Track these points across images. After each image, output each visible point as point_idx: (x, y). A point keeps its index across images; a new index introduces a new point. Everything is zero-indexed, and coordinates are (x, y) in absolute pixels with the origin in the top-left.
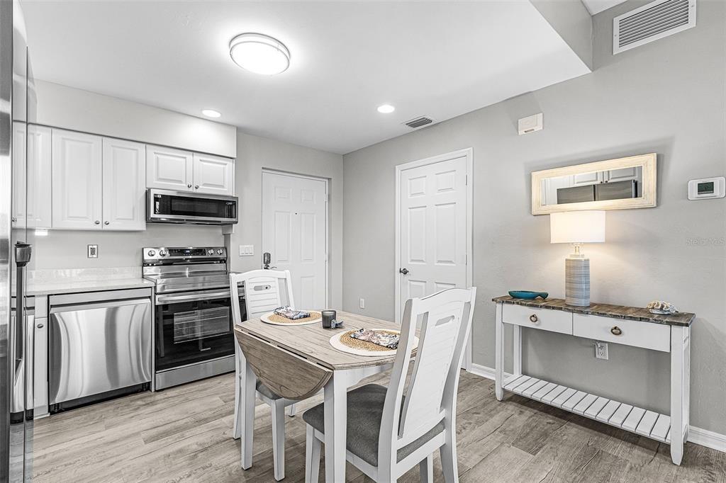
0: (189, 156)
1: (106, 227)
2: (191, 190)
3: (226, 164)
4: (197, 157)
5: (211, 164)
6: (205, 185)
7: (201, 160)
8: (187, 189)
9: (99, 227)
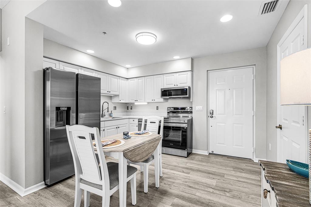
0: (175, 74)
1: (155, 101)
2: (176, 86)
3: (188, 74)
4: (178, 74)
5: (183, 75)
6: (180, 84)
7: (179, 75)
8: (174, 86)
9: (153, 101)
